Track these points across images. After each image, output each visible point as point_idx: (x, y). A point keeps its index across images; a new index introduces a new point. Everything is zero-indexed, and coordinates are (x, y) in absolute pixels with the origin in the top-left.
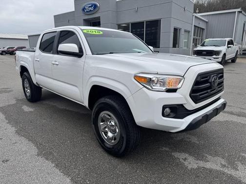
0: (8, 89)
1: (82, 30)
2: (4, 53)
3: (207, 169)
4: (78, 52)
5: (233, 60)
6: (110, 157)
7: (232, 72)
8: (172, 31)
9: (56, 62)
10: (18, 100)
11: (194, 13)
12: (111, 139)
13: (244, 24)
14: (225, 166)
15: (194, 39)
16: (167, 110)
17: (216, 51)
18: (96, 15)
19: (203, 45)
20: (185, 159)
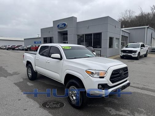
0: (17, 72)
1: (62, 47)
2: (9, 49)
3: (120, 115)
4: (60, 57)
5: (145, 56)
6: (75, 109)
7: (144, 63)
8: (108, 39)
9: (48, 61)
10: (24, 79)
11: (121, 28)
12: (75, 100)
13: (152, 34)
14: (129, 114)
15: (122, 43)
16: (100, 86)
17: (134, 51)
18: (65, 30)
19: (127, 47)
20: (110, 110)
